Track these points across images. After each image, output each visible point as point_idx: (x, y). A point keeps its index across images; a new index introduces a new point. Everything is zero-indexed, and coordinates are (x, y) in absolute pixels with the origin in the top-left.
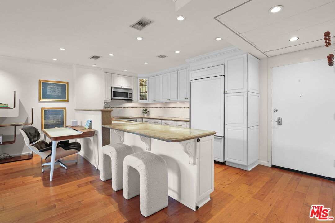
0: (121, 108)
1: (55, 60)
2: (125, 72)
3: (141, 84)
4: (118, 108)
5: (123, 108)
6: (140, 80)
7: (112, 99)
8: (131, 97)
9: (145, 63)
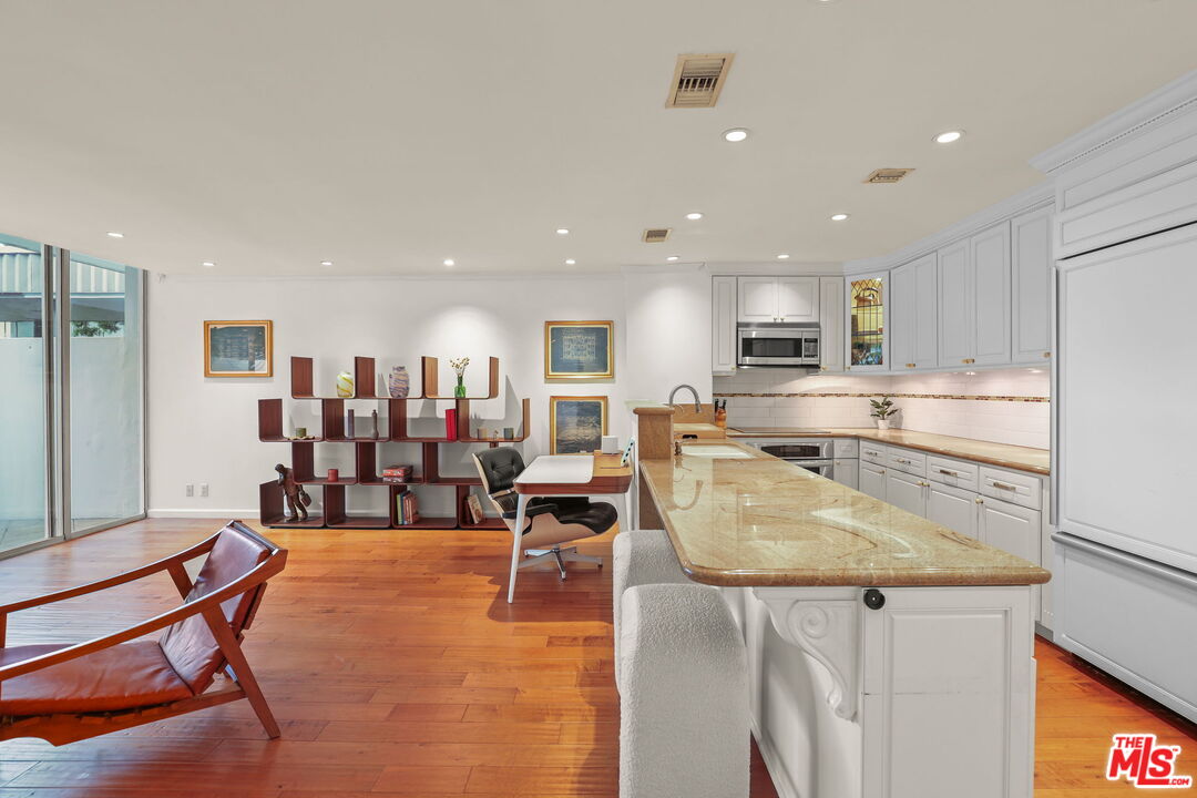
0: (781, 395)
1: (571, 262)
2: (782, 262)
3: (861, 301)
4: (770, 395)
5: (789, 395)
6: (854, 285)
7: (738, 365)
8: (813, 356)
9: (835, 218)
